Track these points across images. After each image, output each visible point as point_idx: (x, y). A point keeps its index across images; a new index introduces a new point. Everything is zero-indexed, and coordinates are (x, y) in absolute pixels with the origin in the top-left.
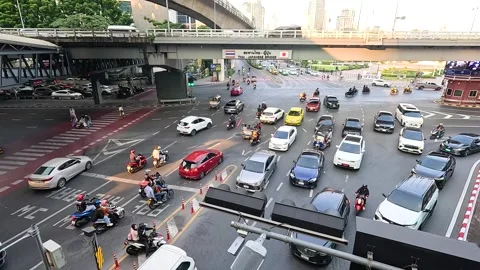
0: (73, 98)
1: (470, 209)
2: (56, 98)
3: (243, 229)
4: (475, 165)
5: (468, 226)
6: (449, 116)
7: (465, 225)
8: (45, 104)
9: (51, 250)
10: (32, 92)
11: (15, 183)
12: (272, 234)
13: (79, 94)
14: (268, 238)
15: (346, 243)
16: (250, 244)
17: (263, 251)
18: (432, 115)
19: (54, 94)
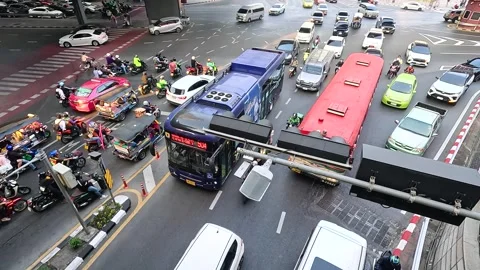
0: (53, 17)
1: (461, 137)
2: (35, 16)
3: (249, 155)
4: (476, 95)
5: (456, 153)
6: (460, 43)
7: (453, 152)
8: (24, 23)
9: (62, 173)
10: (5, 8)
11: (12, 109)
12: (278, 160)
13: (60, 12)
14: (274, 163)
15: (350, 169)
16: (257, 169)
17: (270, 176)
18: (443, 41)
19: (31, 11)
